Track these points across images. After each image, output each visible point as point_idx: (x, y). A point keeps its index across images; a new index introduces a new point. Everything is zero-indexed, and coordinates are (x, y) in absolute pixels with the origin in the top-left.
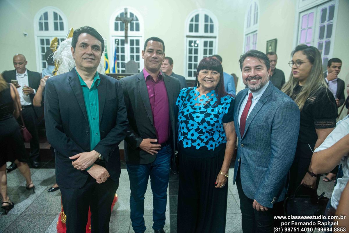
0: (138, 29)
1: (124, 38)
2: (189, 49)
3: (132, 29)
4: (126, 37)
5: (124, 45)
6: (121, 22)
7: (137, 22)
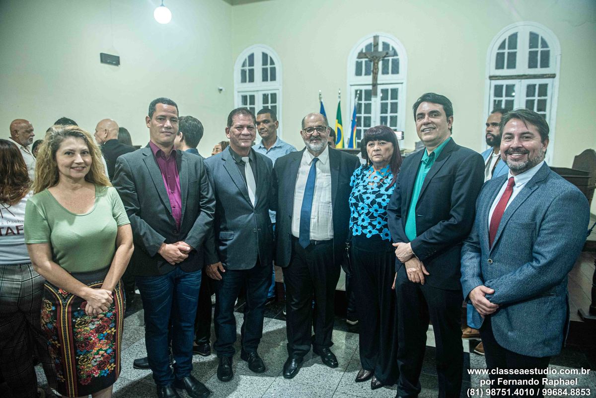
0: (396, 71)
1: (370, 88)
2: (495, 101)
3: (385, 72)
4: (375, 85)
5: (370, 100)
6: (367, 59)
7: (395, 57)
